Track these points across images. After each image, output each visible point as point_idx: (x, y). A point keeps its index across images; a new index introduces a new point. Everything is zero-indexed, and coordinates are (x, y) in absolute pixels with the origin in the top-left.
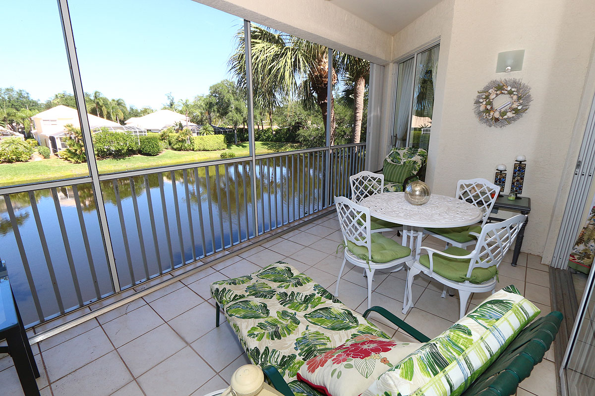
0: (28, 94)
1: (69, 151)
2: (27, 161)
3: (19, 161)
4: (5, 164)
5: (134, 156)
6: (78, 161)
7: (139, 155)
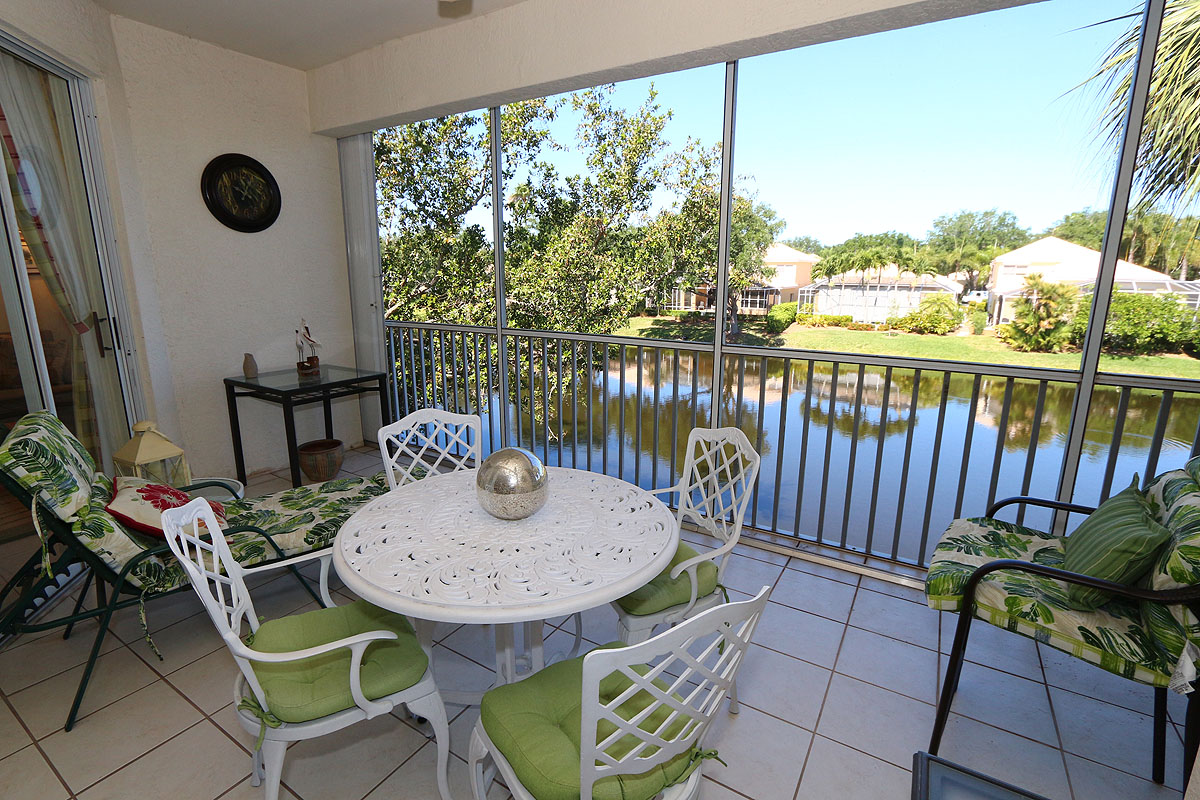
0: (1015, 218)
1: (1016, 328)
2: (944, 334)
3: (933, 332)
4: (914, 335)
5: (1167, 355)
6: (1025, 345)
7: (1184, 357)
